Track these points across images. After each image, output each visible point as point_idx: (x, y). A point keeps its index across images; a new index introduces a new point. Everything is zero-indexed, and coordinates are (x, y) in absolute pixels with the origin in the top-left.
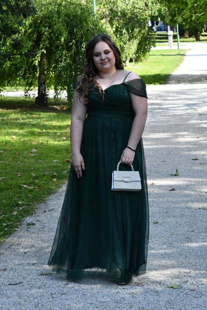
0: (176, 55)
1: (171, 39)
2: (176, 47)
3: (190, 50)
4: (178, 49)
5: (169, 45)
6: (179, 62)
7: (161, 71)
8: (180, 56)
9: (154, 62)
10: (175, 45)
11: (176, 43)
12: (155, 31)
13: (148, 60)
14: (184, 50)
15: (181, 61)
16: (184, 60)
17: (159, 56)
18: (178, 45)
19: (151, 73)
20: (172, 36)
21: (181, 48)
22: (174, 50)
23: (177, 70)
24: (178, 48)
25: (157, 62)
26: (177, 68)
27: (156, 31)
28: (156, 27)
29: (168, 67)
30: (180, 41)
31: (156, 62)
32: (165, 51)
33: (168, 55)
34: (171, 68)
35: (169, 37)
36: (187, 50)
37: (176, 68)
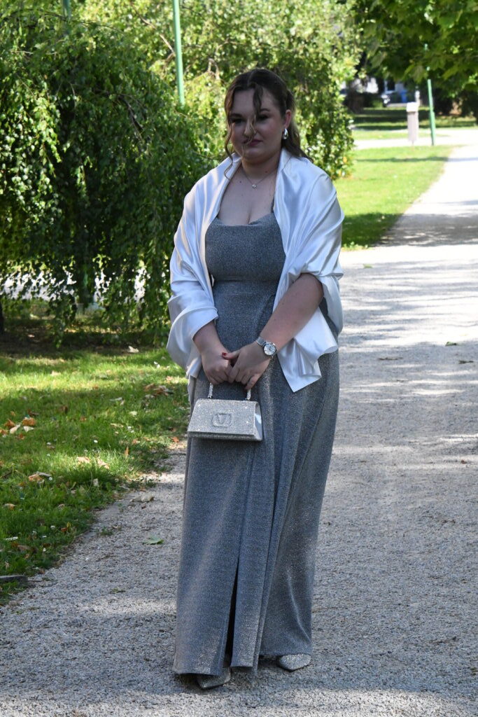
0: (424, 160)
1: (413, 120)
2: (428, 141)
3: (460, 146)
4: (433, 144)
5: (408, 136)
6: (431, 179)
7: (377, 206)
8: (434, 163)
9: (368, 180)
10: (426, 135)
11: (428, 131)
12: (386, 102)
13: (353, 175)
14: (446, 148)
15: (434, 176)
16: (443, 172)
17: (383, 164)
18: (432, 135)
19: (351, 210)
20: (417, 114)
21: (438, 141)
22: (422, 147)
23: (420, 201)
24: (431, 143)
25: (375, 179)
26: (423, 195)
27: (389, 103)
28: (388, 95)
29: (398, 194)
30: (438, 126)
31: (372, 179)
32: (400, 150)
33: (406, 160)
34: (405, 196)
35: (409, 117)
36: (453, 147)
37: (419, 196)
